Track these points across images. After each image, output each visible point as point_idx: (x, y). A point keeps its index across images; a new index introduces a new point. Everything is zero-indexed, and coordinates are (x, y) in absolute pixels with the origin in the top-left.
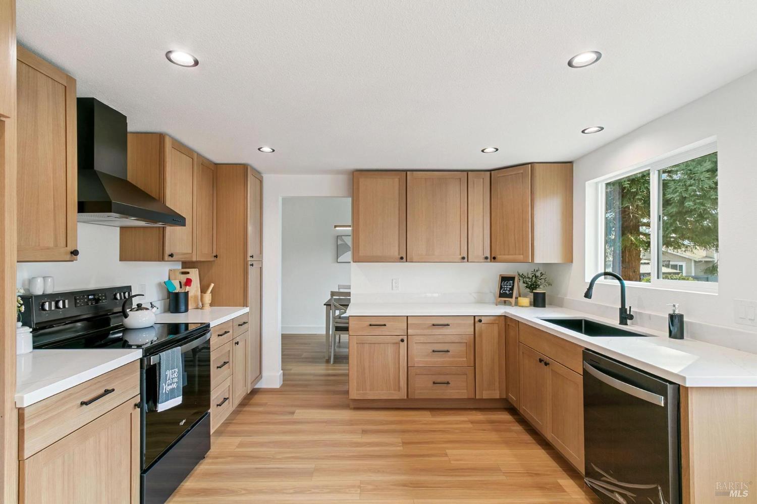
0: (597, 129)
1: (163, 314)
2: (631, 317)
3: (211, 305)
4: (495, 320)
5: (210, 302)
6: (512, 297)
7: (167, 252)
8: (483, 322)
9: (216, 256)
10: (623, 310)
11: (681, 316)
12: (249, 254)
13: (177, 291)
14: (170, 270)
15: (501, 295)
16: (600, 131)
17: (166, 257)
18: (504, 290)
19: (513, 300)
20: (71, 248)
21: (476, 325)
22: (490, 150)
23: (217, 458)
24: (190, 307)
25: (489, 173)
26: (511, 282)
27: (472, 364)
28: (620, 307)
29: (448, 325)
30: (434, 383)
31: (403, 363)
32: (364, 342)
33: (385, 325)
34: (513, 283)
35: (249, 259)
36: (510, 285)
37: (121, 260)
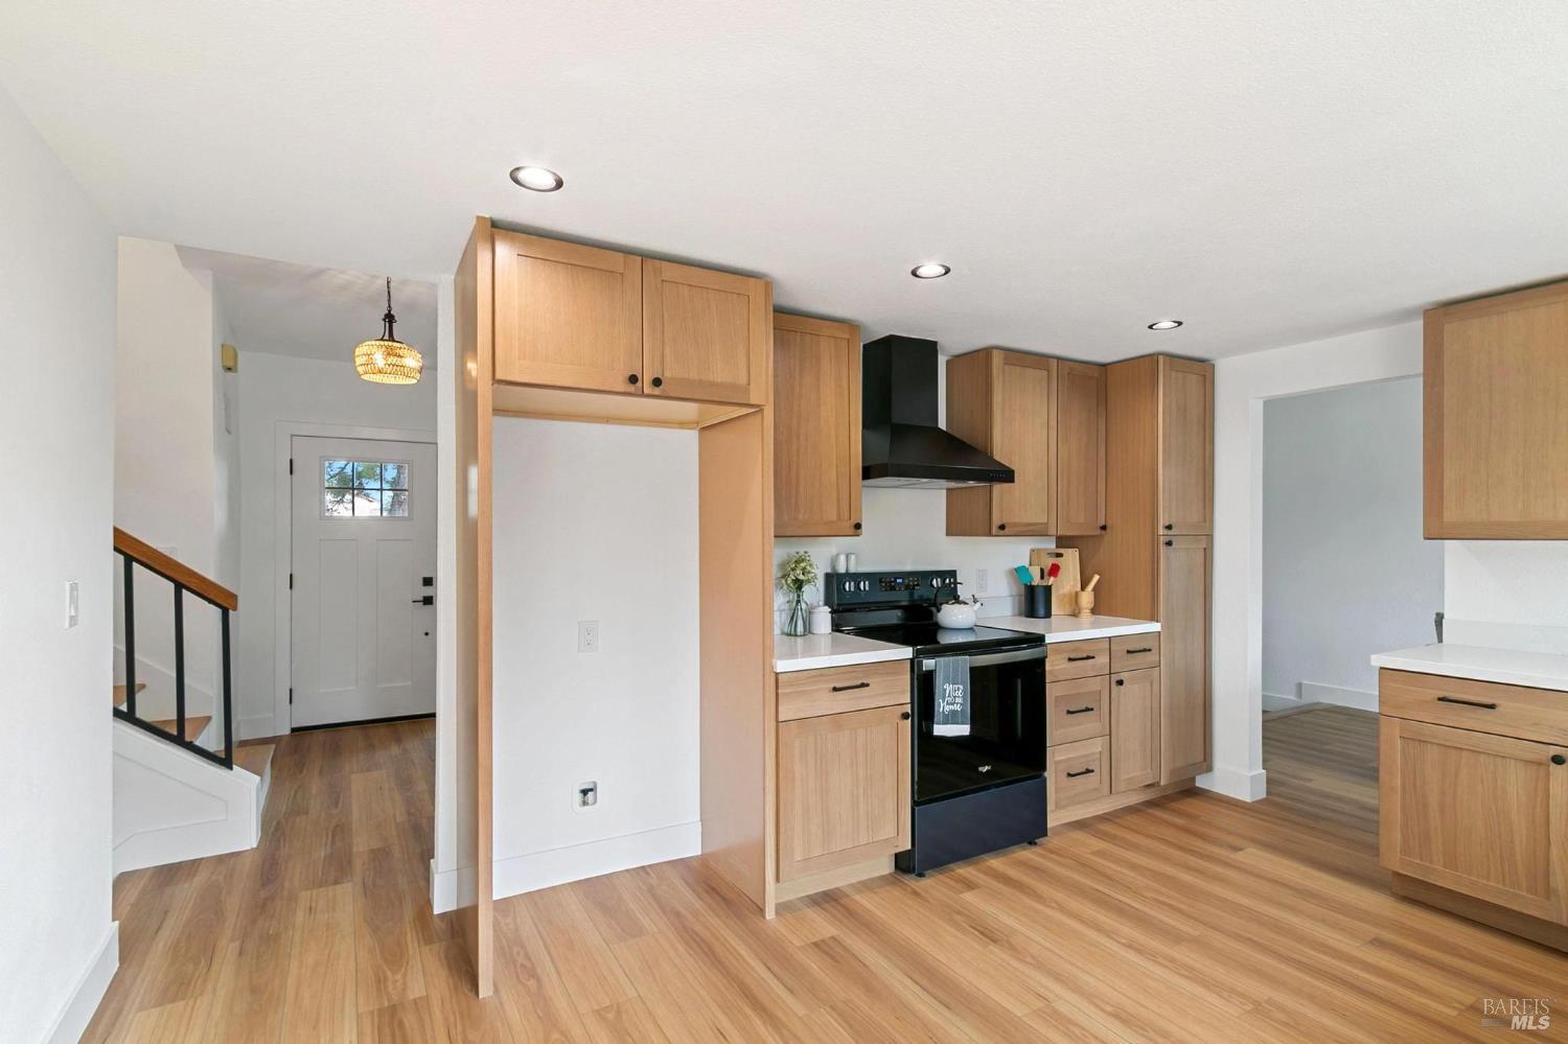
1: (1017, 618)
3: (1094, 611)
5: (1091, 606)
7: (996, 521)
9: (1104, 528)
12: (1162, 523)
13: (1035, 583)
14: (1033, 551)
17: (995, 530)
20: (854, 521)
23: (1052, 852)
24: (1054, 610)
32: (1423, 739)
33: (1493, 707)
35: (1161, 531)
37: (947, 534)
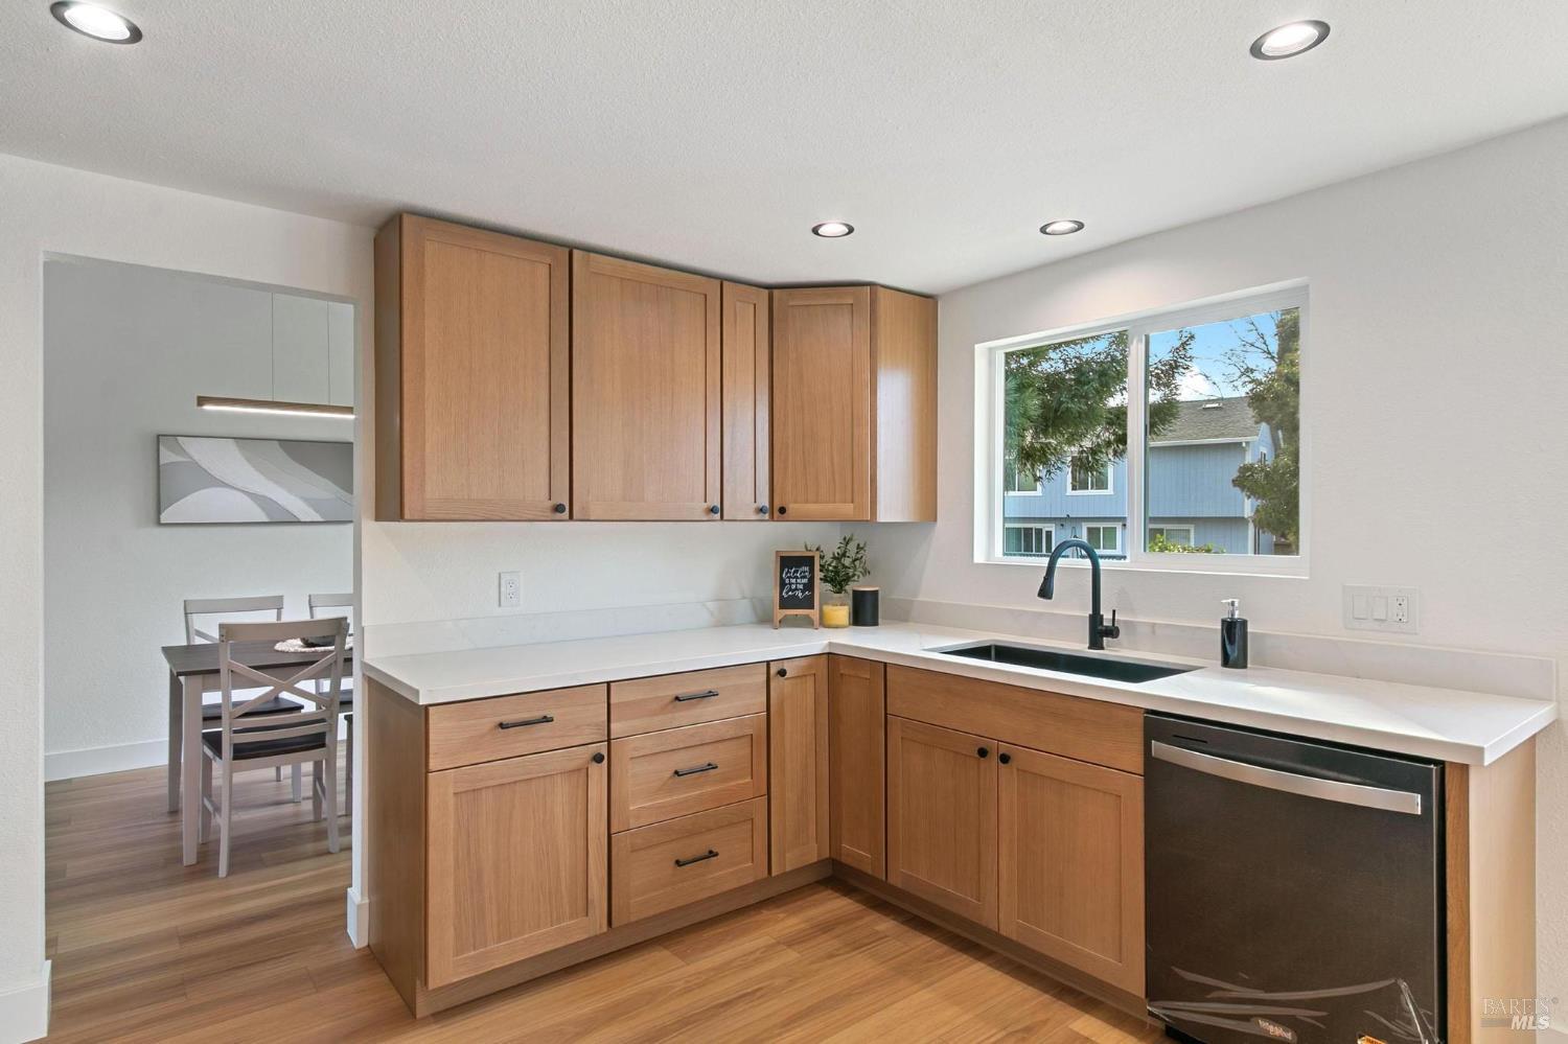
0: (1072, 225)
2: (1113, 632)
4: (810, 667)
6: (812, 607)
8: (788, 675)
10: (1096, 618)
11: (1244, 623)
15: (785, 603)
16: (1076, 230)
18: (791, 590)
19: (814, 613)
21: (773, 685)
22: (833, 228)
25: (766, 291)
26: (807, 569)
27: (765, 791)
28: (1091, 612)
29: (711, 694)
30: (678, 863)
31: (597, 827)
32: (478, 786)
33: (546, 720)
34: (812, 571)
36: (804, 577)
